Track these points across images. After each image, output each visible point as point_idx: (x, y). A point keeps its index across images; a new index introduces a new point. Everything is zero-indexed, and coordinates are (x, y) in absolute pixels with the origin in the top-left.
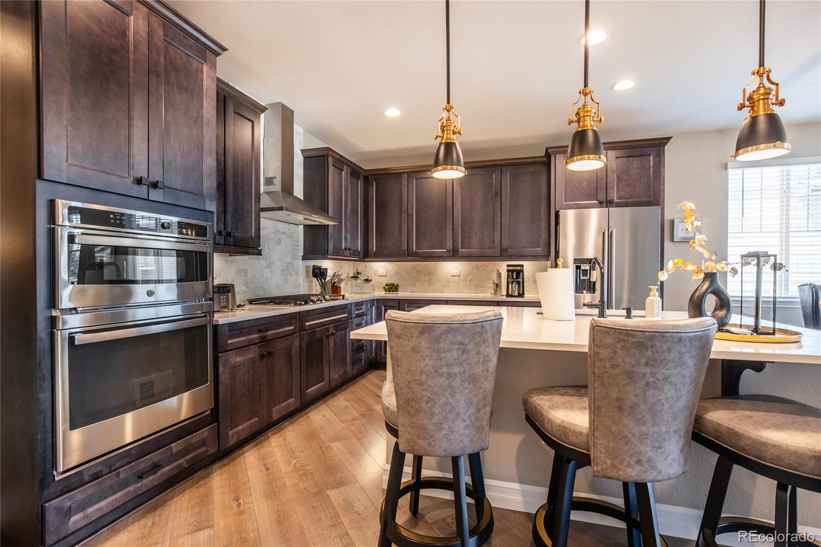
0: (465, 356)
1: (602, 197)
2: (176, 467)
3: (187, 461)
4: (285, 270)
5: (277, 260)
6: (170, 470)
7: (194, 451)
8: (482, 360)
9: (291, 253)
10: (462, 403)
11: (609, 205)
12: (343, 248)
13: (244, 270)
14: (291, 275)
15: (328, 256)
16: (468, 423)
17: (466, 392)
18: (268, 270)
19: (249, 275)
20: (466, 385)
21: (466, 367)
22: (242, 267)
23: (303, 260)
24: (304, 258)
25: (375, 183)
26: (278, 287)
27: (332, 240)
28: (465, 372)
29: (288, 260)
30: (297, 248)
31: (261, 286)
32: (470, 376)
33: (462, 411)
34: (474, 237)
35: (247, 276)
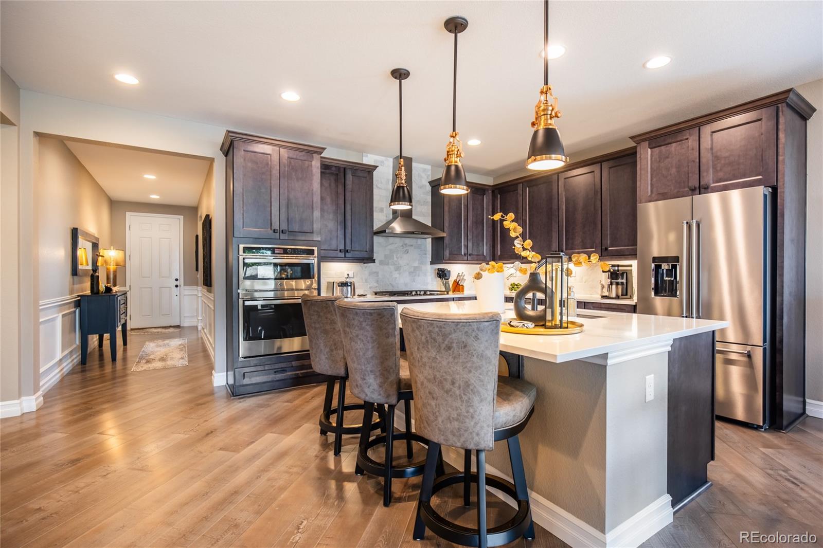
0: (320, 319)
1: (694, 183)
2: (295, 374)
3: (301, 373)
4: (412, 272)
5: (405, 265)
6: (291, 375)
7: (307, 369)
8: (329, 322)
9: (419, 260)
10: (322, 345)
11: (702, 190)
12: (463, 254)
13: (375, 272)
14: (419, 276)
15: (444, 261)
16: (327, 356)
17: (323, 338)
18: (397, 272)
19: (380, 276)
20: (323, 335)
21: (322, 325)
22: (374, 270)
23: (431, 264)
24: (432, 263)
25: (499, 196)
26: (406, 285)
27: (448, 249)
28: (321, 327)
29: (416, 264)
30: (425, 256)
31: (390, 284)
32: (324, 330)
33: (323, 348)
34: (577, 238)
35: (378, 276)
